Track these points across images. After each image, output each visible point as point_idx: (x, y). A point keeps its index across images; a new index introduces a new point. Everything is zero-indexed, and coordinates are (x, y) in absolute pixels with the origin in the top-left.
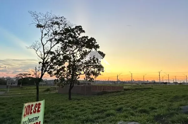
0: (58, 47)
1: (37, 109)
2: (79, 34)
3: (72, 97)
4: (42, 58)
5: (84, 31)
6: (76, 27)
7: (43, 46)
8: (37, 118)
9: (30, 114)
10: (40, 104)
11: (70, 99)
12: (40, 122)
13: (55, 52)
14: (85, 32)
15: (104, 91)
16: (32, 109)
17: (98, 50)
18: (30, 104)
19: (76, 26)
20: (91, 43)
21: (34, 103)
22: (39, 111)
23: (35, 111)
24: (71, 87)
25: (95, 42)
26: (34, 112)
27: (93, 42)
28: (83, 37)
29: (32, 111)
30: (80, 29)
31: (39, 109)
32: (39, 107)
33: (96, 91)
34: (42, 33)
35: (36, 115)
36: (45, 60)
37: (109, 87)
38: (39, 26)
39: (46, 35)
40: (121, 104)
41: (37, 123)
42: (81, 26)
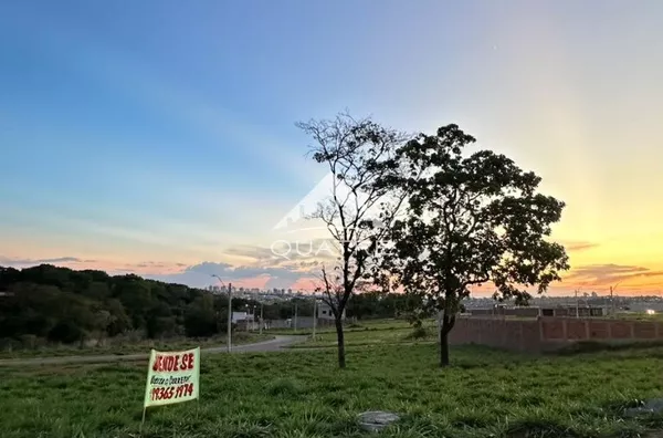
1: (187, 363)
2: (456, 150)
5: (470, 139)
6: (442, 132)
7: (341, 208)
8: (187, 378)
9: (174, 370)
10: (191, 355)
11: (445, 361)
12: (192, 385)
14: (474, 140)
16: (177, 364)
17: (536, 192)
18: (174, 354)
19: (440, 130)
21: (181, 354)
22: (191, 367)
23: (183, 366)
24: (448, 326)
25: (511, 168)
26: (183, 368)
28: (476, 156)
29: (178, 366)
30: (453, 134)
31: (192, 364)
32: (191, 361)
33: (560, 340)
35: (187, 373)
37: (622, 326)
41: (186, 386)
42: (453, 126)
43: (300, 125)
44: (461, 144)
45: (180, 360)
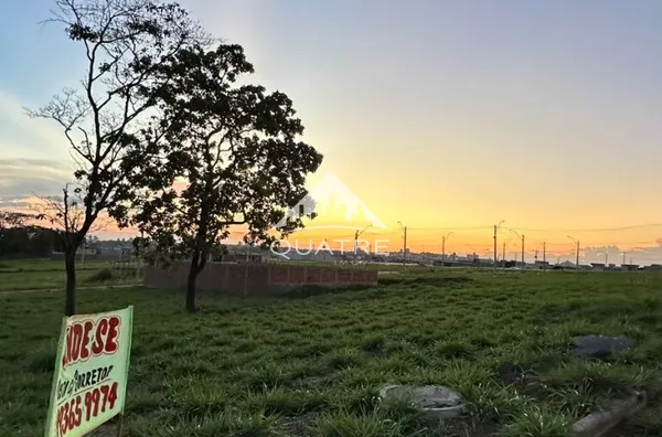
0: (153, 117)
1: (104, 338)
2: (231, 77)
3: (198, 303)
4: (88, 157)
5: (249, 68)
6: (223, 50)
7: (96, 110)
8: (105, 372)
9: (82, 357)
10: (115, 322)
11: (191, 308)
12: (115, 385)
13: (141, 137)
14: (252, 71)
15: (311, 283)
16: (86, 341)
17: (297, 139)
18: (82, 320)
19: (221, 47)
20: (273, 113)
21: (96, 319)
22: (111, 347)
23: (97, 345)
24: (196, 268)
25: (289, 109)
26: (97, 351)
27: (283, 107)
28: (246, 90)
29: (89, 347)
30: (235, 57)
31: (114, 340)
32: (113, 334)
33: (283, 284)
34: (92, 61)
35: (103, 360)
36: (101, 166)
38: (79, 32)
39: (105, 68)
40: (374, 328)
41: (105, 389)
42: (239, 48)
44: (236, 71)
45: (92, 333)
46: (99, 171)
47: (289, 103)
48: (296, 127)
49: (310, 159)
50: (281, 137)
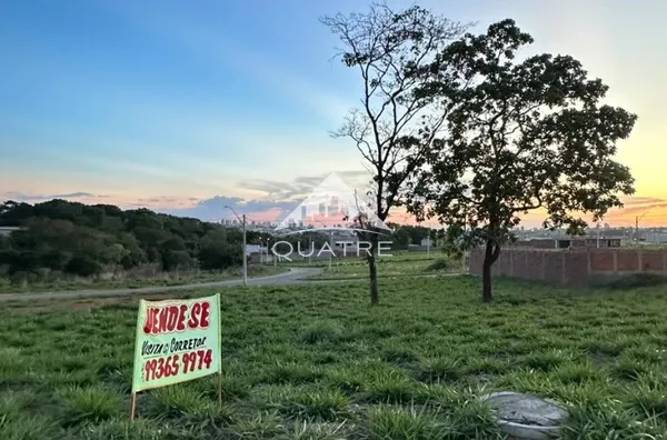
0: (424, 117)
1: (199, 317)
2: (509, 54)
3: (495, 293)
4: (374, 162)
5: (526, 38)
6: (493, 30)
7: (374, 122)
8: (201, 342)
9: (179, 328)
10: (206, 305)
12: (209, 352)
13: (417, 136)
14: (531, 41)
16: (182, 318)
17: (600, 103)
18: (178, 303)
19: (491, 28)
21: (190, 303)
22: (205, 324)
23: (193, 322)
24: (490, 258)
25: (579, 72)
26: (193, 326)
27: (571, 71)
28: (530, 62)
29: (185, 322)
30: (508, 32)
31: (206, 319)
32: (205, 314)
33: (609, 273)
35: (198, 333)
39: (375, 83)
41: (201, 353)
42: (509, 21)
43: (326, 21)
44: (514, 47)
45: (188, 313)
46: (384, 174)
47: (577, 64)
48: (597, 88)
49: (619, 123)
50: (578, 105)
